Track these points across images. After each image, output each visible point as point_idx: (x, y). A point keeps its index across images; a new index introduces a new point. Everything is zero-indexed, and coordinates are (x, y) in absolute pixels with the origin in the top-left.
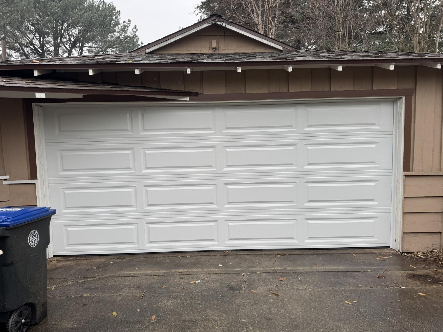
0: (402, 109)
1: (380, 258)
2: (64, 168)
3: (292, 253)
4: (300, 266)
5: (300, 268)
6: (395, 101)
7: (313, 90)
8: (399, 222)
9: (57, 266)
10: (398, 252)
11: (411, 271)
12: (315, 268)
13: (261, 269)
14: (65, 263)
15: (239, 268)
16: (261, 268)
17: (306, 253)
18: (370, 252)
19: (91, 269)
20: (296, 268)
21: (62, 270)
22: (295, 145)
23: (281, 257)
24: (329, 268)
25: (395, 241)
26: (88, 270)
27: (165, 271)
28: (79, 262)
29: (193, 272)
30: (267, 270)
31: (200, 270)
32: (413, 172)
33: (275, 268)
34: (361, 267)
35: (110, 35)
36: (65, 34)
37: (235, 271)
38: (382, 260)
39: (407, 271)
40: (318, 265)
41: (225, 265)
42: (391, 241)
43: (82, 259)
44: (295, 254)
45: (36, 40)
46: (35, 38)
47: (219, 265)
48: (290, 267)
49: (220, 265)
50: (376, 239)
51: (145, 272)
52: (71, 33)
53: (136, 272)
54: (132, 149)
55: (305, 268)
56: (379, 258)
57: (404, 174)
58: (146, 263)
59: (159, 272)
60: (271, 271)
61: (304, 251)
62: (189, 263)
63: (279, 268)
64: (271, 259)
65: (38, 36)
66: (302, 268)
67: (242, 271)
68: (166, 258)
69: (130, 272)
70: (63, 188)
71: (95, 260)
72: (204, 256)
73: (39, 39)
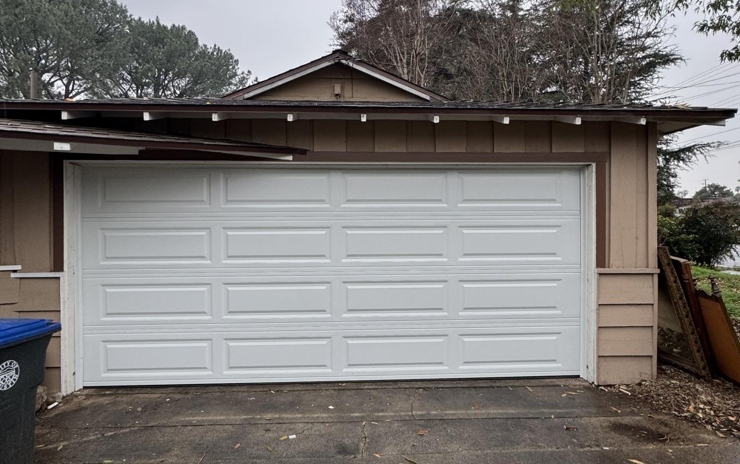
0: (591, 180)
1: (567, 394)
2: (107, 255)
3: (440, 386)
4: (451, 409)
5: (450, 413)
6: (581, 170)
7: (469, 151)
8: (592, 341)
9: (82, 405)
10: (592, 384)
11: (614, 418)
12: (473, 412)
13: (392, 414)
14: (97, 400)
15: (360, 413)
16: (393, 412)
17: (460, 386)
18: (552, 384)
19: (134, 411)
20: (444, 412)
21: (88, 412)
22: (445, 227)
23: (424, 393)
24: (494, 411)
25: (587, 367)
26: (127, 413)
27: (245, 417)
28: (119, 399)
29: (287, 419)
30: (400, 416)
31: (299, 416)
32: (610, 268)
33: (414, 413)
34: (541, 410)
35: (225, 88)
36: (169, 86)
37: (352, 417)
38: (571, 398)
39: (608, 419)
40: (476, 407)
41: (339, 408)
42: (581, 369)
43: (125, 394)
44: (444, 388)
45: (132, 91)
46: (131, 89)
47: (329, 407)
48: (436, 410)
49: (331, 407)
50: (559, 365)
51: (215, 418)
52: (176, 84)
53: (199, 418)
54: (209, 229)
55: (458, 412)
56: (565, 395)
57: (598, 271)
58: (220, 402)
59: (237, 417)
60: (407, 418)
61: (458, 383)
62: (284, 404)
63: (419, 413)
64: (409, 396)
65: (135, 87)
66: (454, 412)
67: (362, 417)
68: (253, 393)
69: (191, 418)
70: (103, 285)
71: (144, 395)
72: (309, 390)
73: (136, 91)
